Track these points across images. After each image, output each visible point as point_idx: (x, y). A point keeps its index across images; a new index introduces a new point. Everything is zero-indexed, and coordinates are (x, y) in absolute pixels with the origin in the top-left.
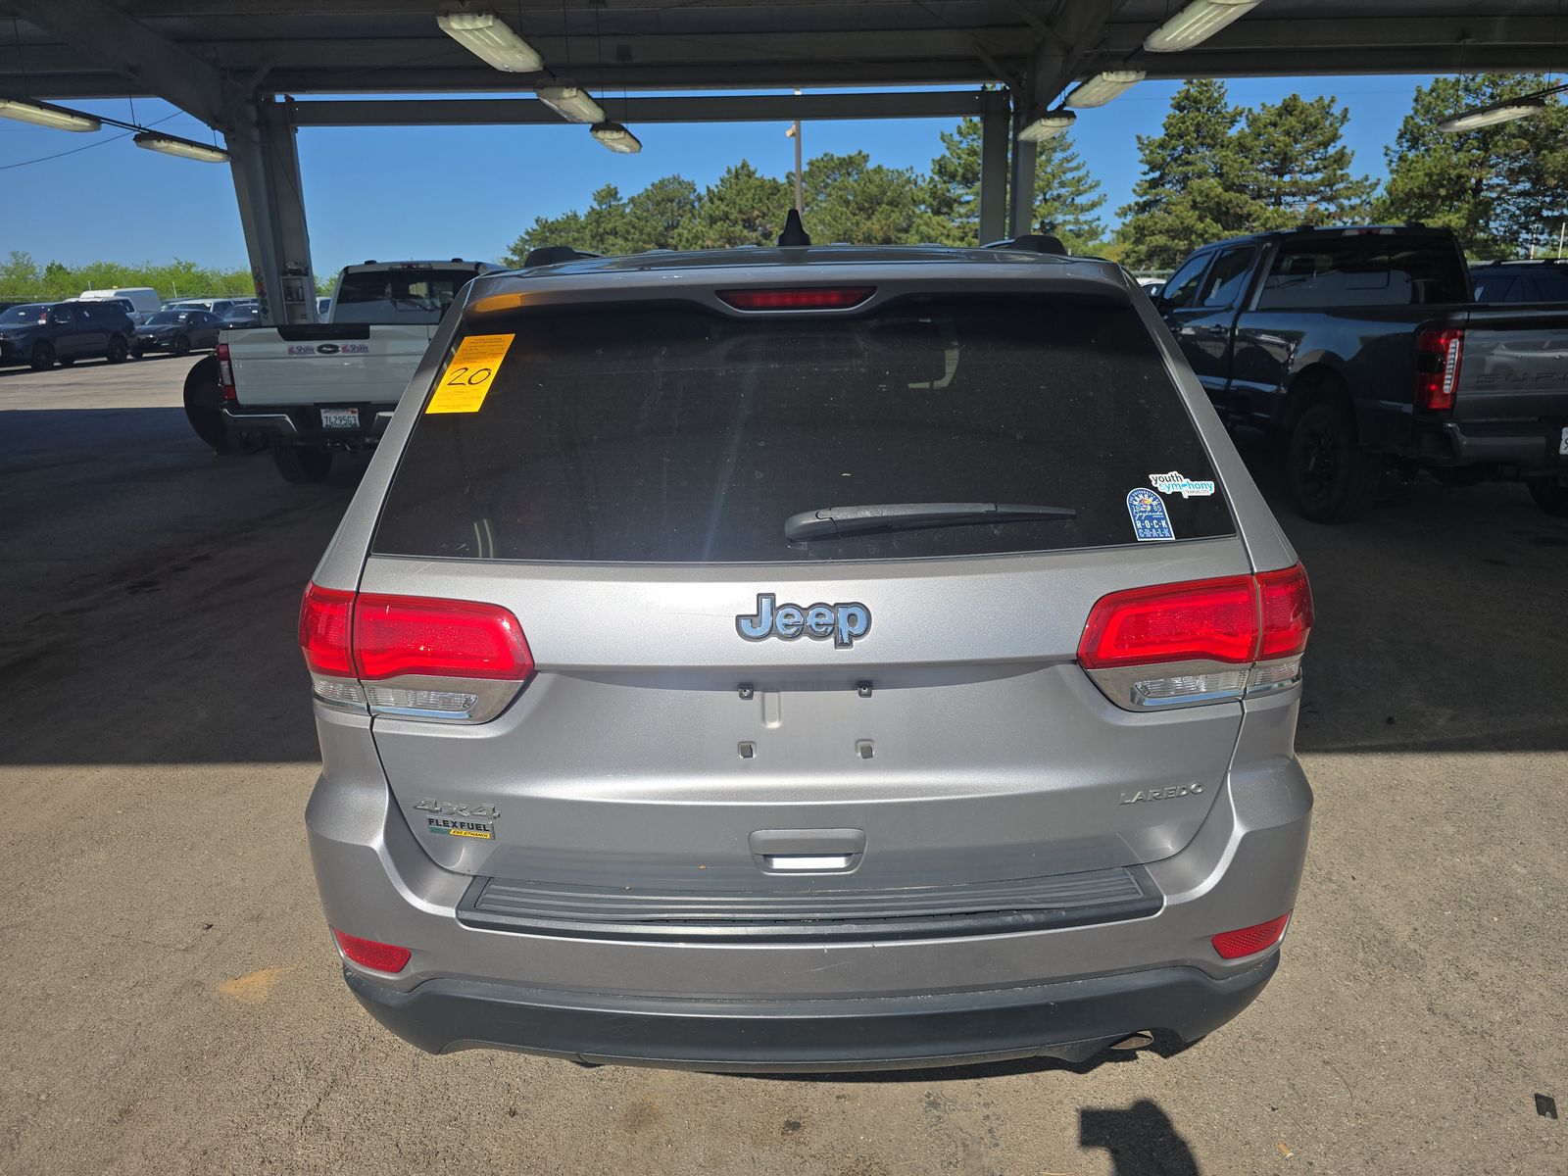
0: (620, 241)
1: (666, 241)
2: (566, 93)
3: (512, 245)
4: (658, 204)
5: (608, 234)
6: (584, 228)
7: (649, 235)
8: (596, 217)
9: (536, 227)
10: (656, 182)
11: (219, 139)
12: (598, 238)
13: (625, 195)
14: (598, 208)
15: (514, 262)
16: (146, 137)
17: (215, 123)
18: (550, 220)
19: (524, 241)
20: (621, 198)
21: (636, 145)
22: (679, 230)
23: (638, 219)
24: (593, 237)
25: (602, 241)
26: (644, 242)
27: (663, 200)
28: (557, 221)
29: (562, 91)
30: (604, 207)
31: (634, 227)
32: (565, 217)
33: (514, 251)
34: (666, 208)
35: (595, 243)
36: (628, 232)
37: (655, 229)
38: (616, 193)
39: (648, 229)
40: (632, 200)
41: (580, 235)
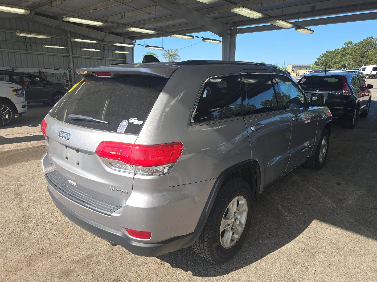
0: (349, 56)
1: (364, 55)
2: (278, 21)
3: (318, 58)
4: (364, 45)
5: (346, 54)
6: (339, 52)
7: (359, 54)
8: (344, 49)
9: (325, 53)
10: (365, 38)
11: (220, 38)
12: (343, 55)
13: (354, 43)
14: (345, 47)
15: (317, 62)
16: (204, 39)
17: (220, 35)
18: (330, 51)
19: (322, 57)
20: (353, 44)
21: (311, 32)
22: (369, 52)
23: (356, 49)
24: (341, 55)
25: (344, 56)
26: (357, 56)
27: (366, 44)
28: (332, 51)
29: (276, 21)
30: (347, 46)
31: (354, 52)
32: (335, 50)
33: (318, 59)
34: (366, 46)
35: (342, 57)
36: (352, 53)
37: (361, 52)
38: (352, 42)
39: (359, 52)
40: (356, 44)
41: (338, 54)
